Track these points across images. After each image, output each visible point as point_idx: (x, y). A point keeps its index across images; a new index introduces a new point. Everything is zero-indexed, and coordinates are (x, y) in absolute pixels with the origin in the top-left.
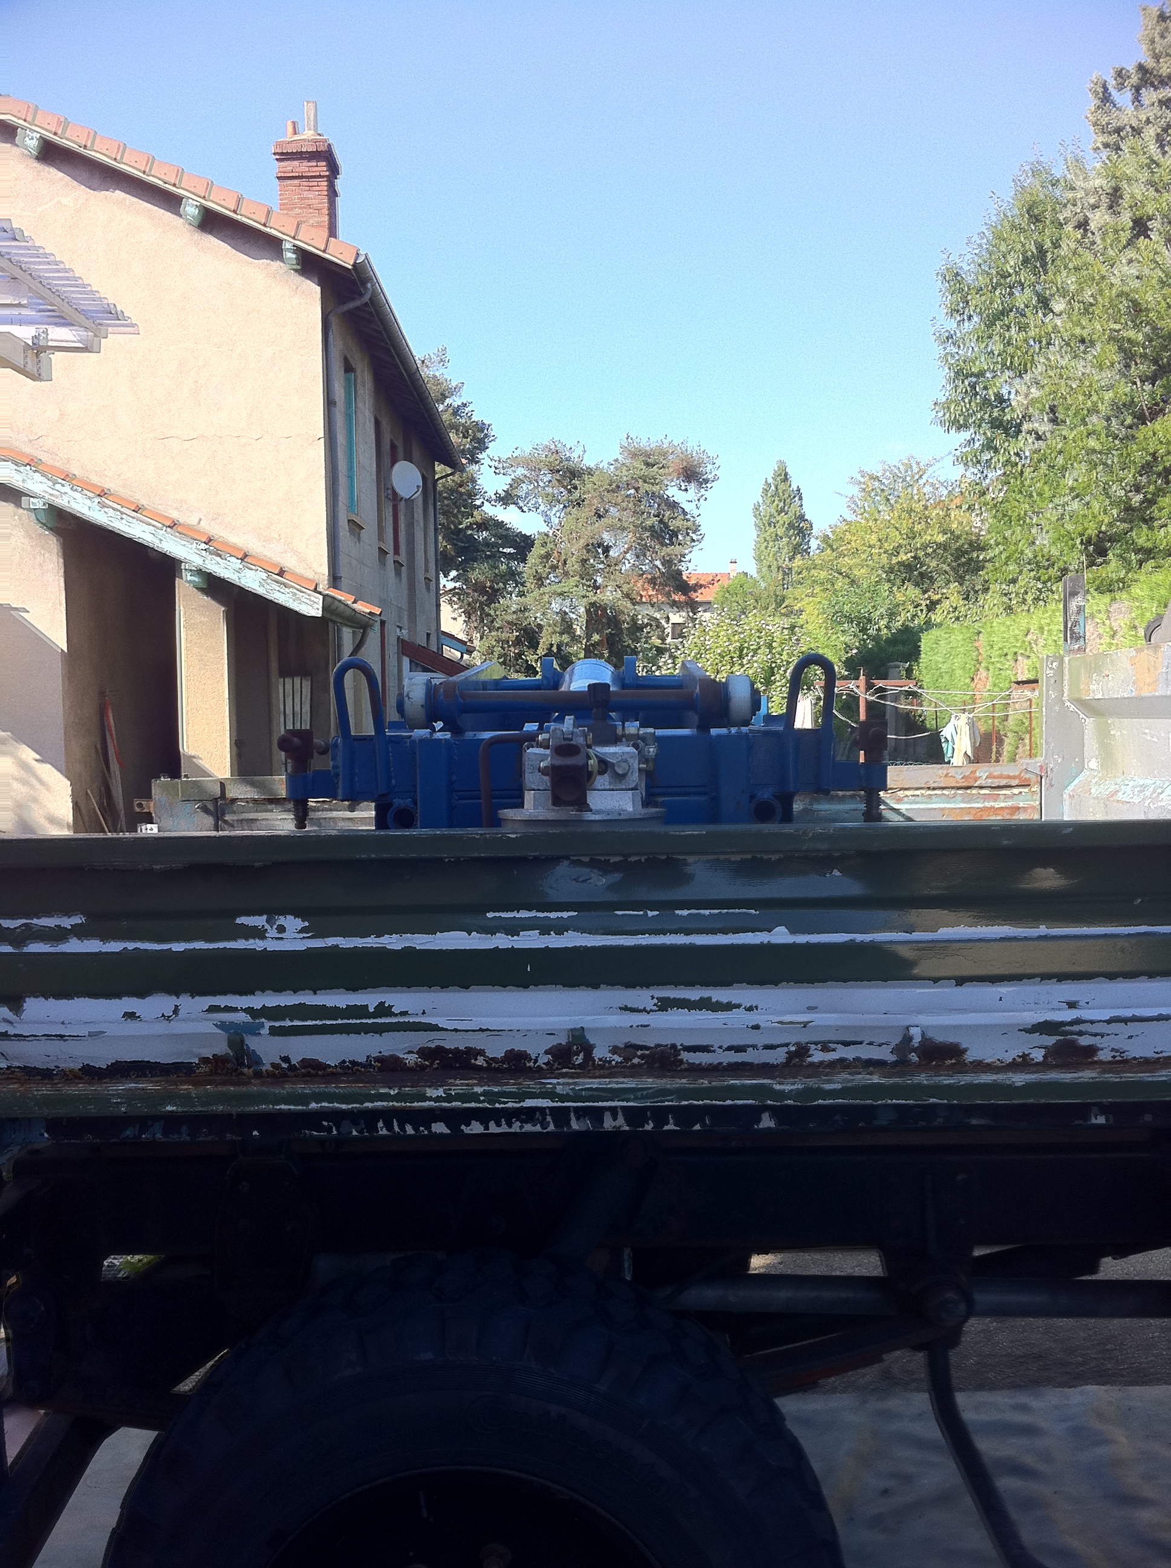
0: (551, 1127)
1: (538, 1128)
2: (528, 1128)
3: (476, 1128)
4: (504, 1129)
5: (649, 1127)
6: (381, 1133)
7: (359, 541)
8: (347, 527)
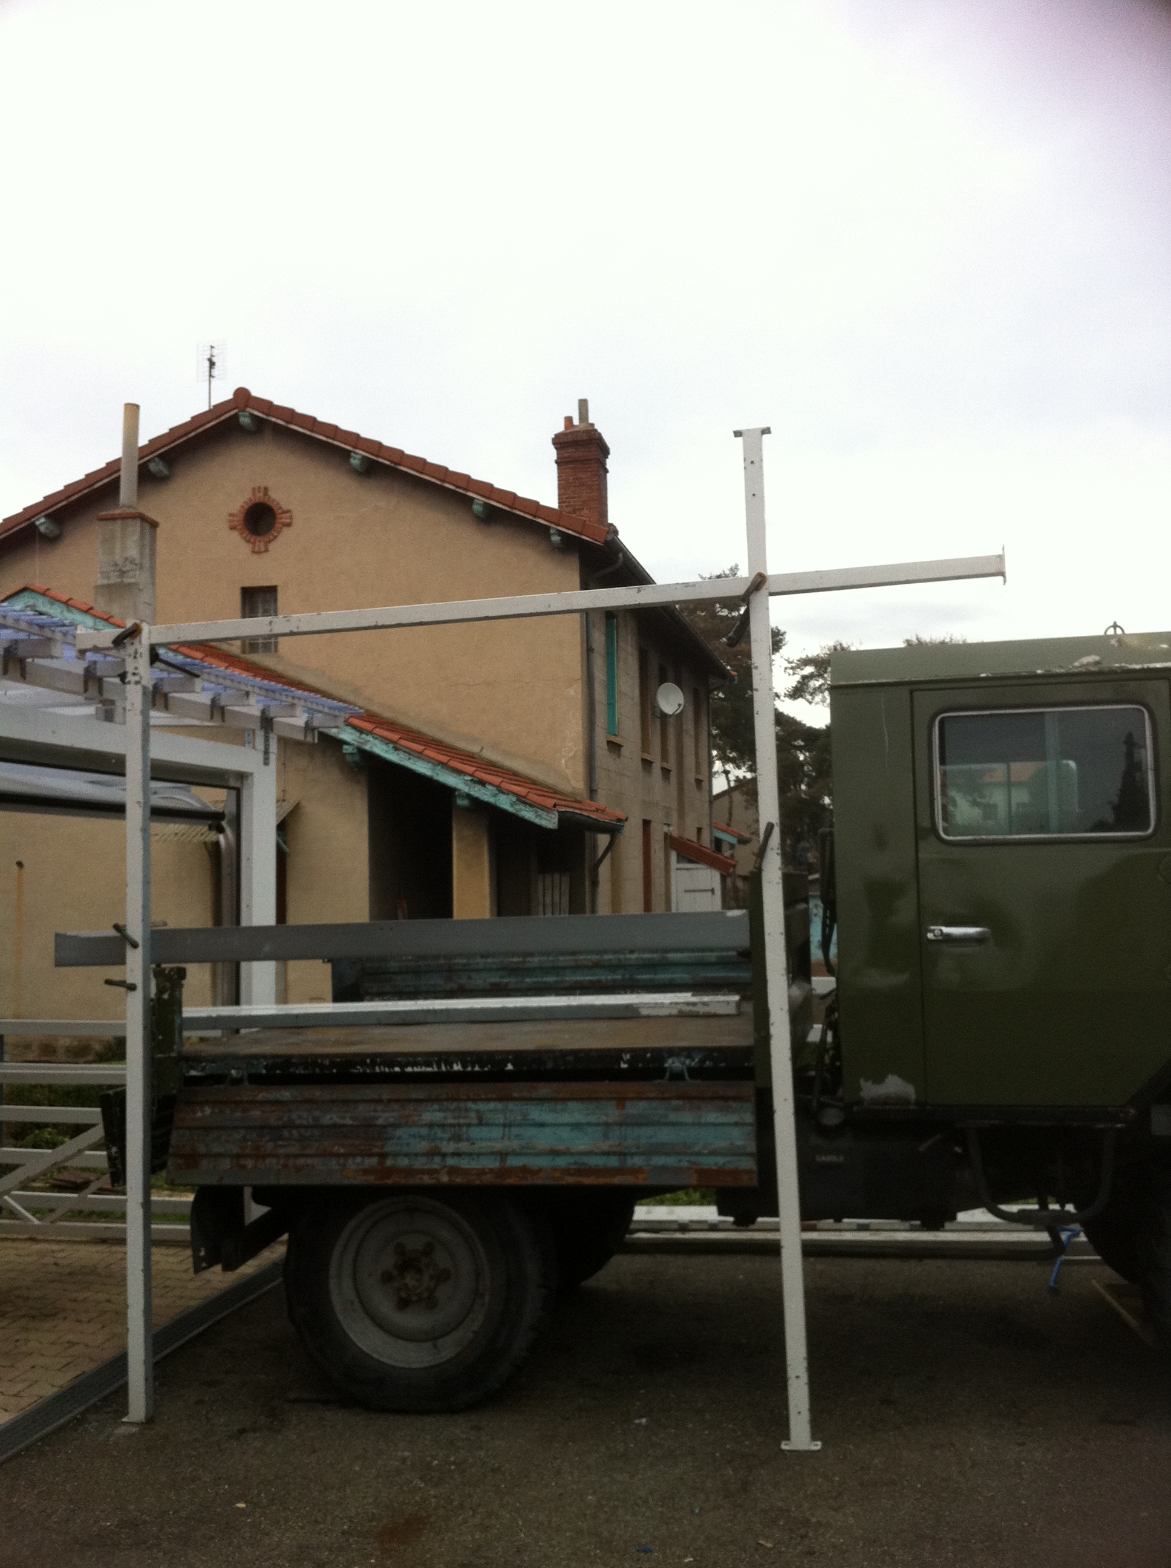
0: (435, 1069)
1: (430, 1069)
3: (409, 1069)
4: (419, 1070)
5: (469, 1069)
7: (619, 757)
8: (606, 747)
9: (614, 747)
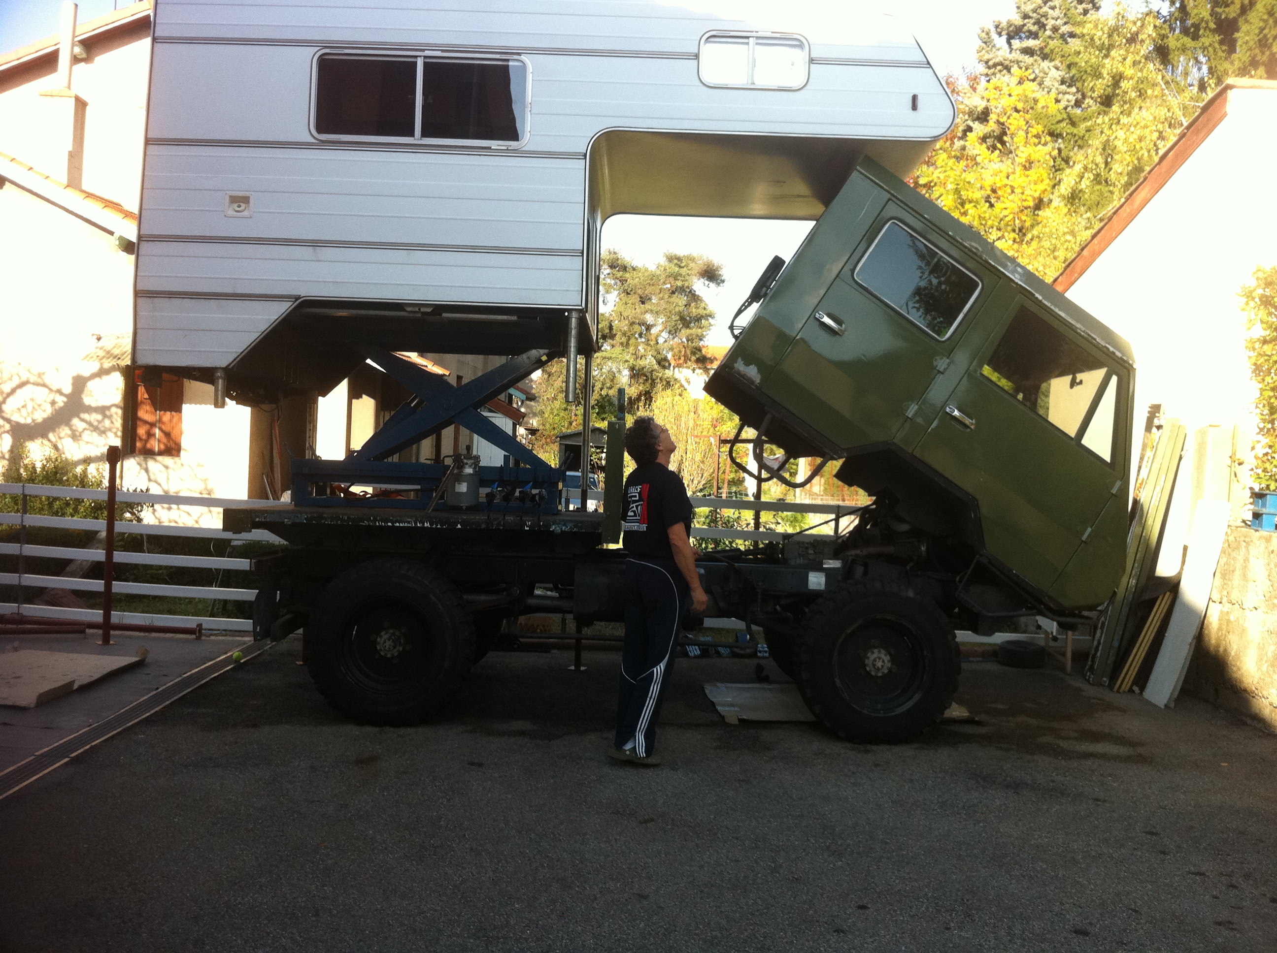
2: (409, 525)
3: (397, 524)
5: (434, 526)
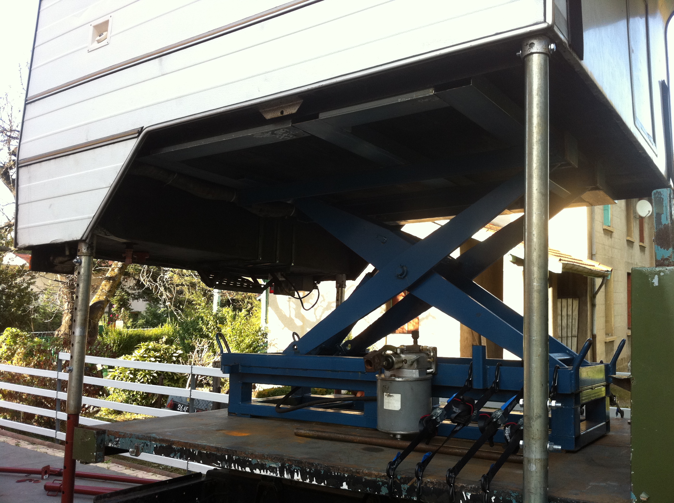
0: (279, 476)
1: (275, 475)
2: (272, 474)
3: (257, 471)
4: (265, 473)
5: (308, 481)
6: (232, 468)
7: (611, 237)
8: (603, 232)
9: (608, 232)
